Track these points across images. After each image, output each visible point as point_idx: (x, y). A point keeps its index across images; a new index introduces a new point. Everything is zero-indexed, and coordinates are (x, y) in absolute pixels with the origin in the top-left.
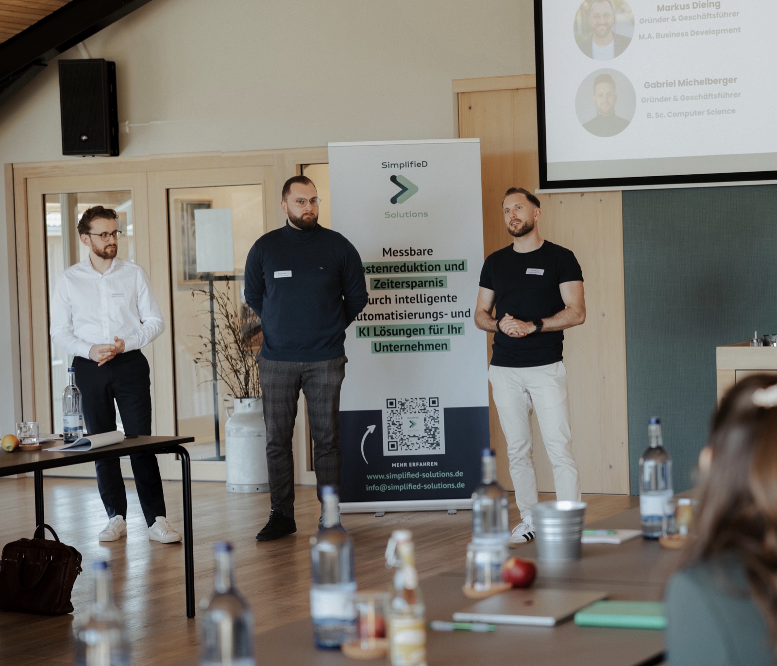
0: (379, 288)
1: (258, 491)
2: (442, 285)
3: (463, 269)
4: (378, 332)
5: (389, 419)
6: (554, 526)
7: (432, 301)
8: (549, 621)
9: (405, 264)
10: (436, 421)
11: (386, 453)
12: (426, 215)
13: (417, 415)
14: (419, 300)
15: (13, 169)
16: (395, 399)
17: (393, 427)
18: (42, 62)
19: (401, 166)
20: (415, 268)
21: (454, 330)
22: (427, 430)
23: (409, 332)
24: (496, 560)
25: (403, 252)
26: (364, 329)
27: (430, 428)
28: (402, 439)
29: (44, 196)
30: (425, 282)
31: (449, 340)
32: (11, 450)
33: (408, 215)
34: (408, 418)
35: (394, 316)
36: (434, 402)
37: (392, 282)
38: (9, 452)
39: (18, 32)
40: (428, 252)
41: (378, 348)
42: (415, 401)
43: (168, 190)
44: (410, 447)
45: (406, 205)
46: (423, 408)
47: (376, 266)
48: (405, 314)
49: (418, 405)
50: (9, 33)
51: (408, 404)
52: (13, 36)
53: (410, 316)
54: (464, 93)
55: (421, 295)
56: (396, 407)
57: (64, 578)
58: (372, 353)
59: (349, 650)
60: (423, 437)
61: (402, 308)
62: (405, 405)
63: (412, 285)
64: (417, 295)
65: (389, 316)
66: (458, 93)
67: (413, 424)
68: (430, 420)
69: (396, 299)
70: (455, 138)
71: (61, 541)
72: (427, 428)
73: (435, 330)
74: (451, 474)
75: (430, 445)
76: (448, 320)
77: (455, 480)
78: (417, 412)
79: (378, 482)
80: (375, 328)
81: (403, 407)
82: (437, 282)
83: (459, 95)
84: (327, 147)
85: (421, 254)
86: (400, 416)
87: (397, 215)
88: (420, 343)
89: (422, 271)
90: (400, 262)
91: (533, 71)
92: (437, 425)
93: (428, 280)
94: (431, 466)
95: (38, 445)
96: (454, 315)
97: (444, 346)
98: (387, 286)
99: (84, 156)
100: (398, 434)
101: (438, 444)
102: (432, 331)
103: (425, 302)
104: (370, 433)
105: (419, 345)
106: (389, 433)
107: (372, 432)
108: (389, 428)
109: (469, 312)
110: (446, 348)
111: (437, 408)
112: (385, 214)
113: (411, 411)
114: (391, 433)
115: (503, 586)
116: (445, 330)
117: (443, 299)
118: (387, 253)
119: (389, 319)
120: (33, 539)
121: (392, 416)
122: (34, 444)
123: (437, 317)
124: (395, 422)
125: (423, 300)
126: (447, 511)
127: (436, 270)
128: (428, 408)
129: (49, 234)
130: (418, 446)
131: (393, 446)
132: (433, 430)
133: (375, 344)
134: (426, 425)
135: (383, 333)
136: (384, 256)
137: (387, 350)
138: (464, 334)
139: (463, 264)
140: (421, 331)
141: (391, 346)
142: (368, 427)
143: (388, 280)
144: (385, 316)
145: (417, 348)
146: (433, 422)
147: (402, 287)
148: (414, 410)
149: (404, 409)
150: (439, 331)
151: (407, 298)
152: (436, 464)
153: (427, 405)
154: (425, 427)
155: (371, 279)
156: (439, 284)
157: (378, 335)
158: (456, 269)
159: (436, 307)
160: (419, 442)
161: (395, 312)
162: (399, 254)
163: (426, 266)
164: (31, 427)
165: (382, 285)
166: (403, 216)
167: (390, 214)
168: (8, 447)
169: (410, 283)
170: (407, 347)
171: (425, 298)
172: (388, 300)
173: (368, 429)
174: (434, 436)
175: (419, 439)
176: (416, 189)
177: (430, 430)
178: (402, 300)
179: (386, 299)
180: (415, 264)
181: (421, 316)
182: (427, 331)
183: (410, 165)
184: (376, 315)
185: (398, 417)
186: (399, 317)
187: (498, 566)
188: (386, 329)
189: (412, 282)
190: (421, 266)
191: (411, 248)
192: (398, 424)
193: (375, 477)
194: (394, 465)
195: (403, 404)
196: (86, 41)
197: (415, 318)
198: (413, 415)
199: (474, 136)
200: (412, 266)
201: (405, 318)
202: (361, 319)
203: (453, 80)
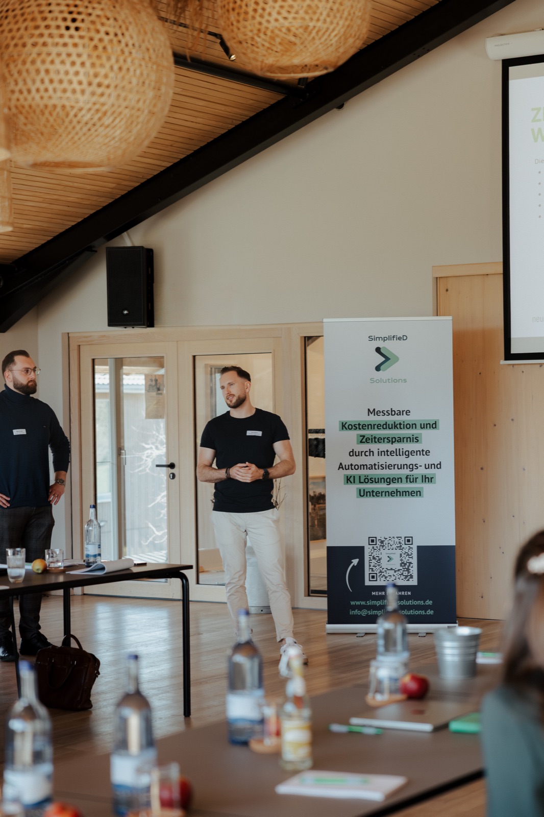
0: (364, 442)
1: (262, 612)
2: (418, 441)
3: (436, 427)
4: (362, 480)
5: (370, 554)
6: (453, 648)
7: (408, 455)
8: (428, 727)
9: (386, 422)
10: (410, 556)
11: (368, 583)
12: (405, 381)
13: (394, 551)
14: (398, 454)
15: (69, 337)
16: (376, 538)
17: (373, 561)
18: (93, 249)
19: (384, 339)
20: (395, 426)
21: (427, 479)
22: (403, 564)
23: (388, 480)
24: (394, 675)
25: (385, 412)
26: (351, 477)
27: (405, 562)
28: (381, 572)
29: (93, 360)
30: (403, 438)
31: (422, 488)
32: (40, 572)
33: (390, 381)
34: (387, 554)
35: (377, 467)
36: (409, 541)
37: (375, 438)
38: (38, 574)
39: (74, 224)
40: (406, 413)
41: (362, 494)
42: (393, 540)
43: (194, 357)
44: (388, 579)
45: (388, 372)
46: (399, 545)
47: (362, 424)
48: (386, 465)
49: (395, 543)
50: (66, 225)
51: (386, 542)
52: (70, 226)
53: (389, 467)
54: (442, 277)
55: (399, 449)
56: (376, 544)
57: (85, 680)
58: (357, 497)
59: (255, 746)
60: (399, 570)
61: (383, 460)
62: (384, 542)
63: (392, 440)
64: (396, 449)
65: (372, 467)
66: (437, 278)
67: (390, 559)
68: (405, 555)
69: (378, 452)
70: (433, 316)
71: (84, 649)
72: (403, 563)
73: (410, 479)
74: (422, 603)
75: (404, 577)
76: (421, 471)
77: (425, 608)
78: (394, 549)
79: (360, 608)
80: (360, 477)
81: (382, 545)
82: (413, 438)
83: (438, 279)
84: (323, 322)
85: (400, 415)
86: (380, 552)
87: (380, 381)
88: (398, 490)
89: (401, 428)
90: (382, 421)
91: (501, 259)
92: (411, 560)
93: (406, 437)
94: (405, 595)
95: (62, 568)
96: (427, 467)
97: (418, 493)
98: (370, 441)
99: (125, 328)
100: (378, 567)
101: (412, 577)
102: (408, 480)
103: (403, 455)
104: (354, 565)
105: (397, 492)
106: (370, 566)
107: (355, 565)
108: (371, 561)
109: (440, 464)
110: (420, 495)
111: (411, 546)
112: (371, 380)
113: (389, 548)
114: (372, 566)
115: (400, 697)
116: (420, 480)
117: (418, 452)
118: (371, 413)
119: (372, 469)
120: (61, 647)
121: (372, 552)
122: (60, 567)
123: (413, 468)
124: (375, 557)
125: (401, 454)
126: (418, 633)
127: (412, 428)
128: (404, 546)
129: (97, 391)
130: (394, 578)
131: (373, 577)
132: (408, 564)
133: (360, 490)
134: (402, 560)
135: (366, 480)
136: (369, 415)
137: (370, 496)
138: (435, 483)
139: (435, 424)
140: (399, 480)
141: (373, 492)
142: (352, 561)
143: (372, 436)
144: (368, 466)
145: (395, 495)
146: (407, 558)
147: (384, 442)
148: (392, 547)
149: (383, 546)
150: (414, 480)
151: (387, 451)
152: (409, 593)
153: (403, 543)
154: (400, 562)
155: (357, 435)
156: (415, 440)
157: (363, 483)
158: (430, 428)
159: (412, 460)
160: (395, 574)
161: (377, 464)
162: (382, 414)
163: (404, 424)
164: (58, 553)
165: (366, 440)
166: (386, 382)
167: (375, 380)
168: (38, 570)
169: (390, 439)
170: (387, 493)
171: (403, 451)
172: (371, 453)
173: (352, 562)
174: (408, 570)
175: (395, 572)
176: (397, 359)
177: (405, 564)
178: (383, 453)
179: (370, 452)
180: (395, 422)
181: (399, 467)
182: (404, 480)
183: (392, 338)
184: (361, 465)
185: (378, 553)
186: (380, 468)
187: (396, 680)
188: (369, 478)
189: (392, 438)
190: (400, 424)
191: (392, 409)
192: (377, 558)
193: (358, 603)
194: (373, 593)
195: (382, 542)
196: (129, 231)
197: (394, 469)
198: (391, 551)
199: (449, 315)
200: (392, 424)
201: (386, 469)
202: (349, 469)
203: (433, 266)
